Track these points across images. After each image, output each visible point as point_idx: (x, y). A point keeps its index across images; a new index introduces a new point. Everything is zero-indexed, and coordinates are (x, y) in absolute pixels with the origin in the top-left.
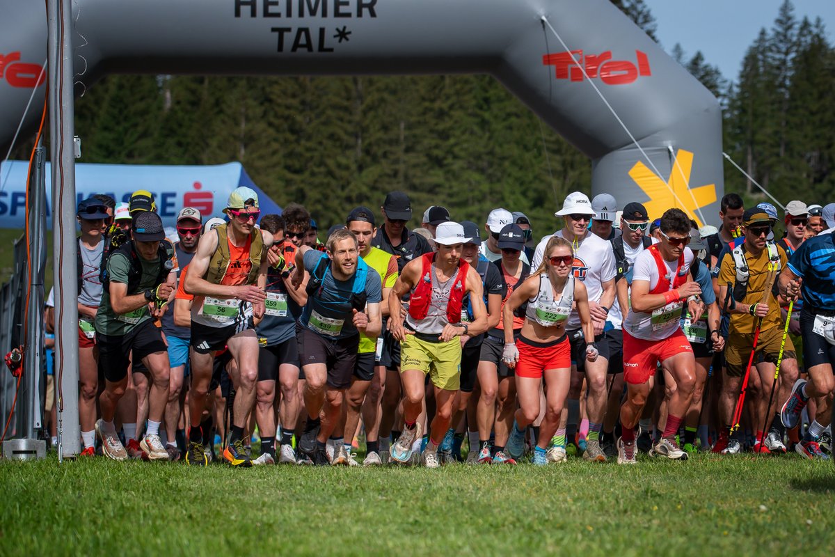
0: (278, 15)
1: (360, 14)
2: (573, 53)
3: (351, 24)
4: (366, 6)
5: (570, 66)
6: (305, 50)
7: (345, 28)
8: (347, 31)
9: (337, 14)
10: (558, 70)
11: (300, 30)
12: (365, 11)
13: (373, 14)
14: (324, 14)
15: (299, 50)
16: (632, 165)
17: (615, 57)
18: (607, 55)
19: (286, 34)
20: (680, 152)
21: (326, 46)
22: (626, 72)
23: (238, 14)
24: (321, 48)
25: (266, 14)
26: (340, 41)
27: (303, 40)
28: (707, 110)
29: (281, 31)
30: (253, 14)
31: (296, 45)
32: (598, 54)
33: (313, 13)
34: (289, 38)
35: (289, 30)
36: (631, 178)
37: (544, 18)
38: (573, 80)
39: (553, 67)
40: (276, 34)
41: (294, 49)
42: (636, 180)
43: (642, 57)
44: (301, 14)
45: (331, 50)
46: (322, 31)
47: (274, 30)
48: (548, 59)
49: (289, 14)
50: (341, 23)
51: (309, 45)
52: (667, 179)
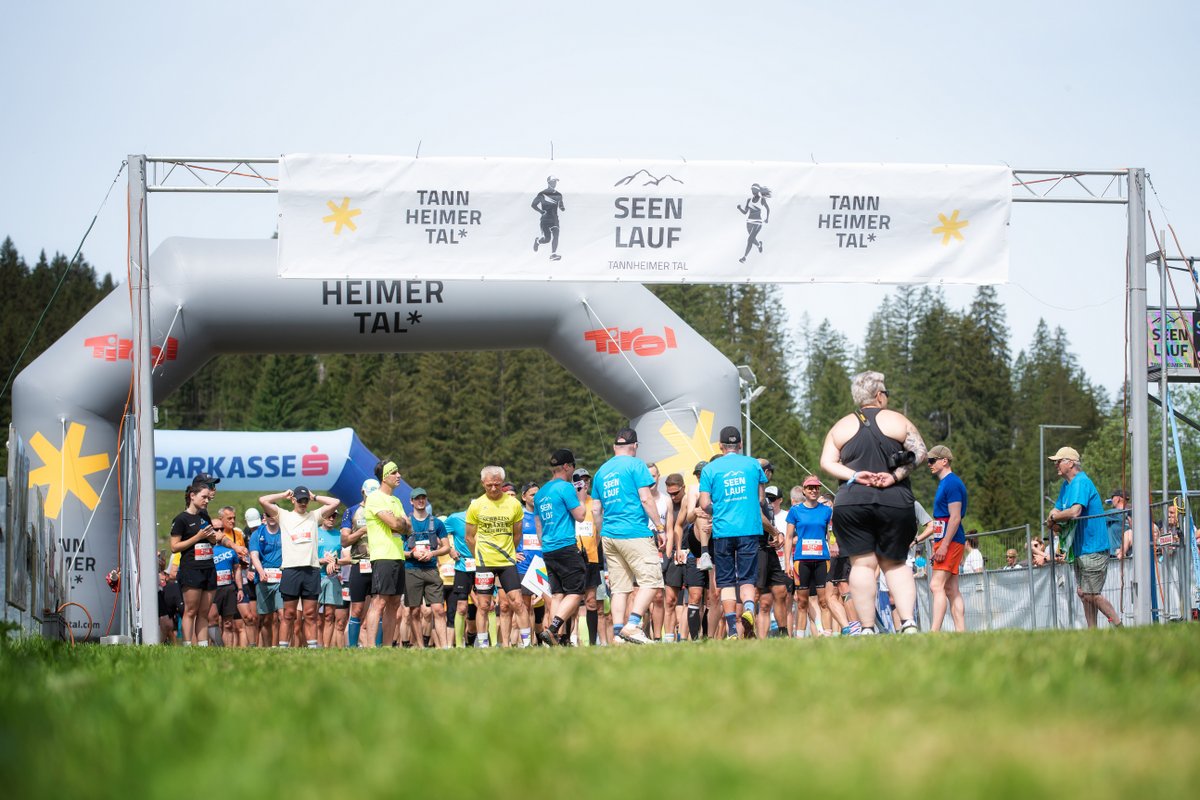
0: (360, 302)
1: (428, 300)
2: (609, 330)
3: (422, 308)
4: (433, 293)
5: (608, 341)
6: (384, 331)
7: (416, 312)
8: (418, 314)
9: (410, 300)
10: (597, 344)
11: (379, 315)
12: (433, 298)
13: (440, 300)
14: (399, 301)
15: (378, 331)
16: (662, 424)
17: (646, 333)
18: (639, 331)
19: (366, 318)
20: (703, 411)
21: (401, 327)
22: (655, 345)
23: (325, 302)
24: (397, 329)
25: (350, 301)
26: (413, 323)
27: (381, 322)
28: (726, 376)
29: (362, 316)
30: (339, 301)
31: (376, 327)
32: (631, 330)
33: (389, 300)
34: (370, 321)
35: (369, 314)
36: (661, 435)
37: (584, 301)
38: (611, 353)
39: (593, 343)
40: (359, 318)
41: (374, 331)
42: (667, 437)
43: (669, 332)
44: (379, 301)
45: (405, 331)
46: (397, 314)
47: (356, 315)
48: (590, 336)
49: (369, 301)
50: (413, 307)
51: (386, 327)
52: (691, 436)
